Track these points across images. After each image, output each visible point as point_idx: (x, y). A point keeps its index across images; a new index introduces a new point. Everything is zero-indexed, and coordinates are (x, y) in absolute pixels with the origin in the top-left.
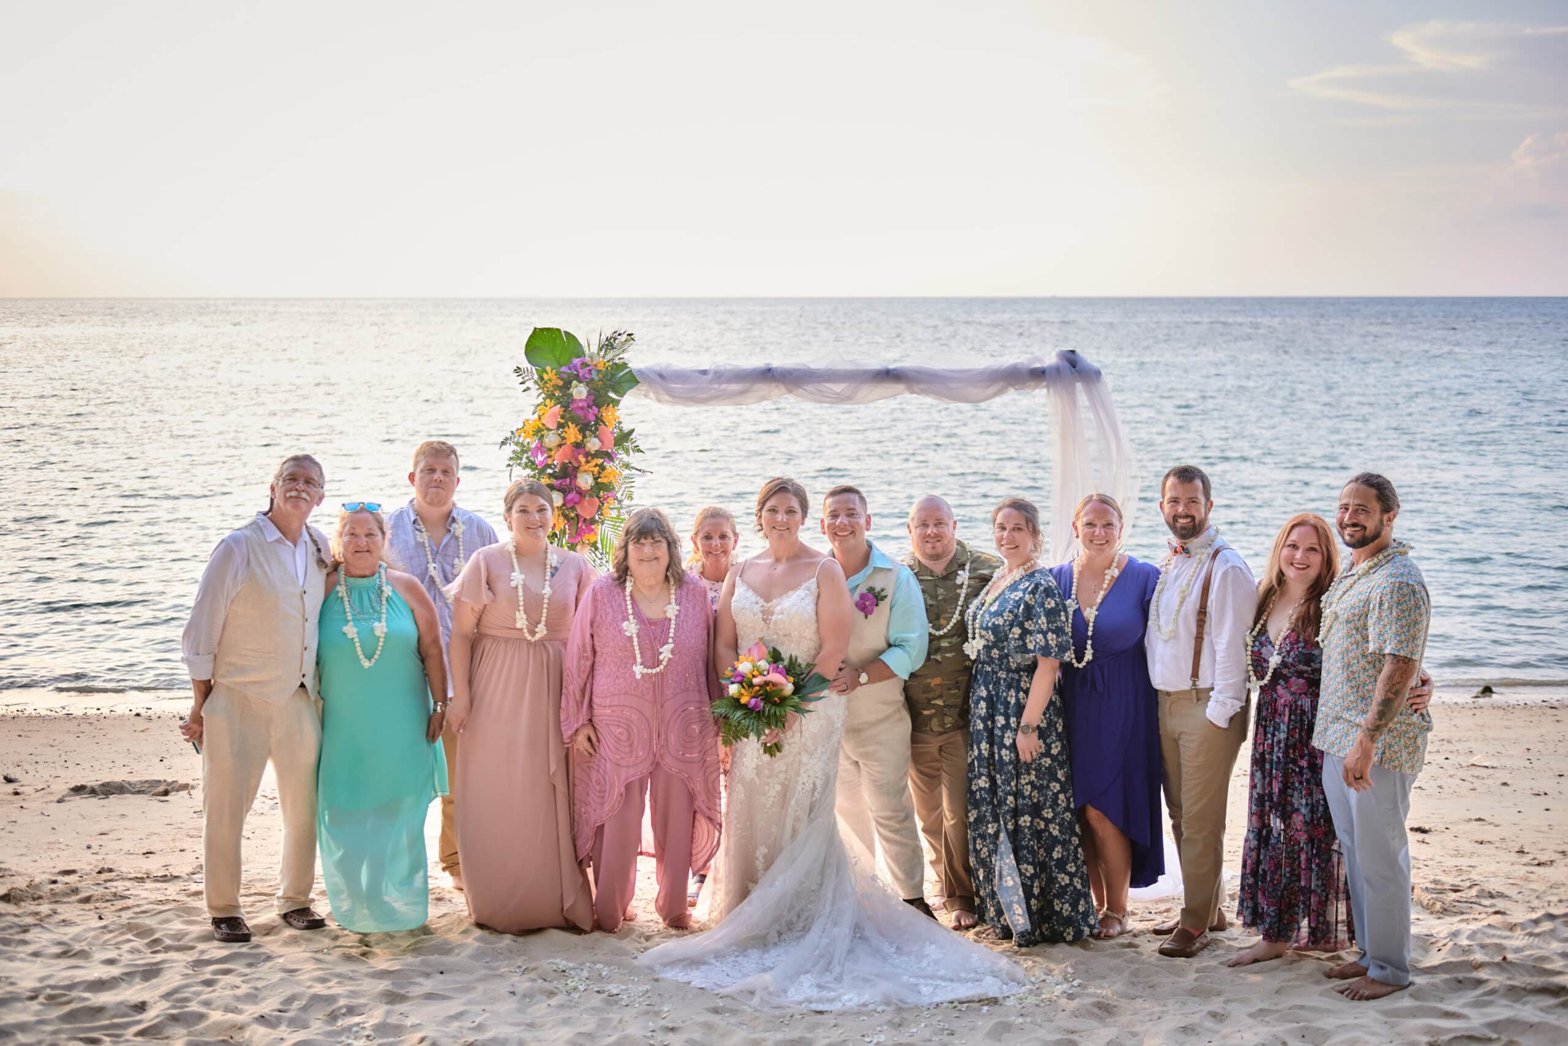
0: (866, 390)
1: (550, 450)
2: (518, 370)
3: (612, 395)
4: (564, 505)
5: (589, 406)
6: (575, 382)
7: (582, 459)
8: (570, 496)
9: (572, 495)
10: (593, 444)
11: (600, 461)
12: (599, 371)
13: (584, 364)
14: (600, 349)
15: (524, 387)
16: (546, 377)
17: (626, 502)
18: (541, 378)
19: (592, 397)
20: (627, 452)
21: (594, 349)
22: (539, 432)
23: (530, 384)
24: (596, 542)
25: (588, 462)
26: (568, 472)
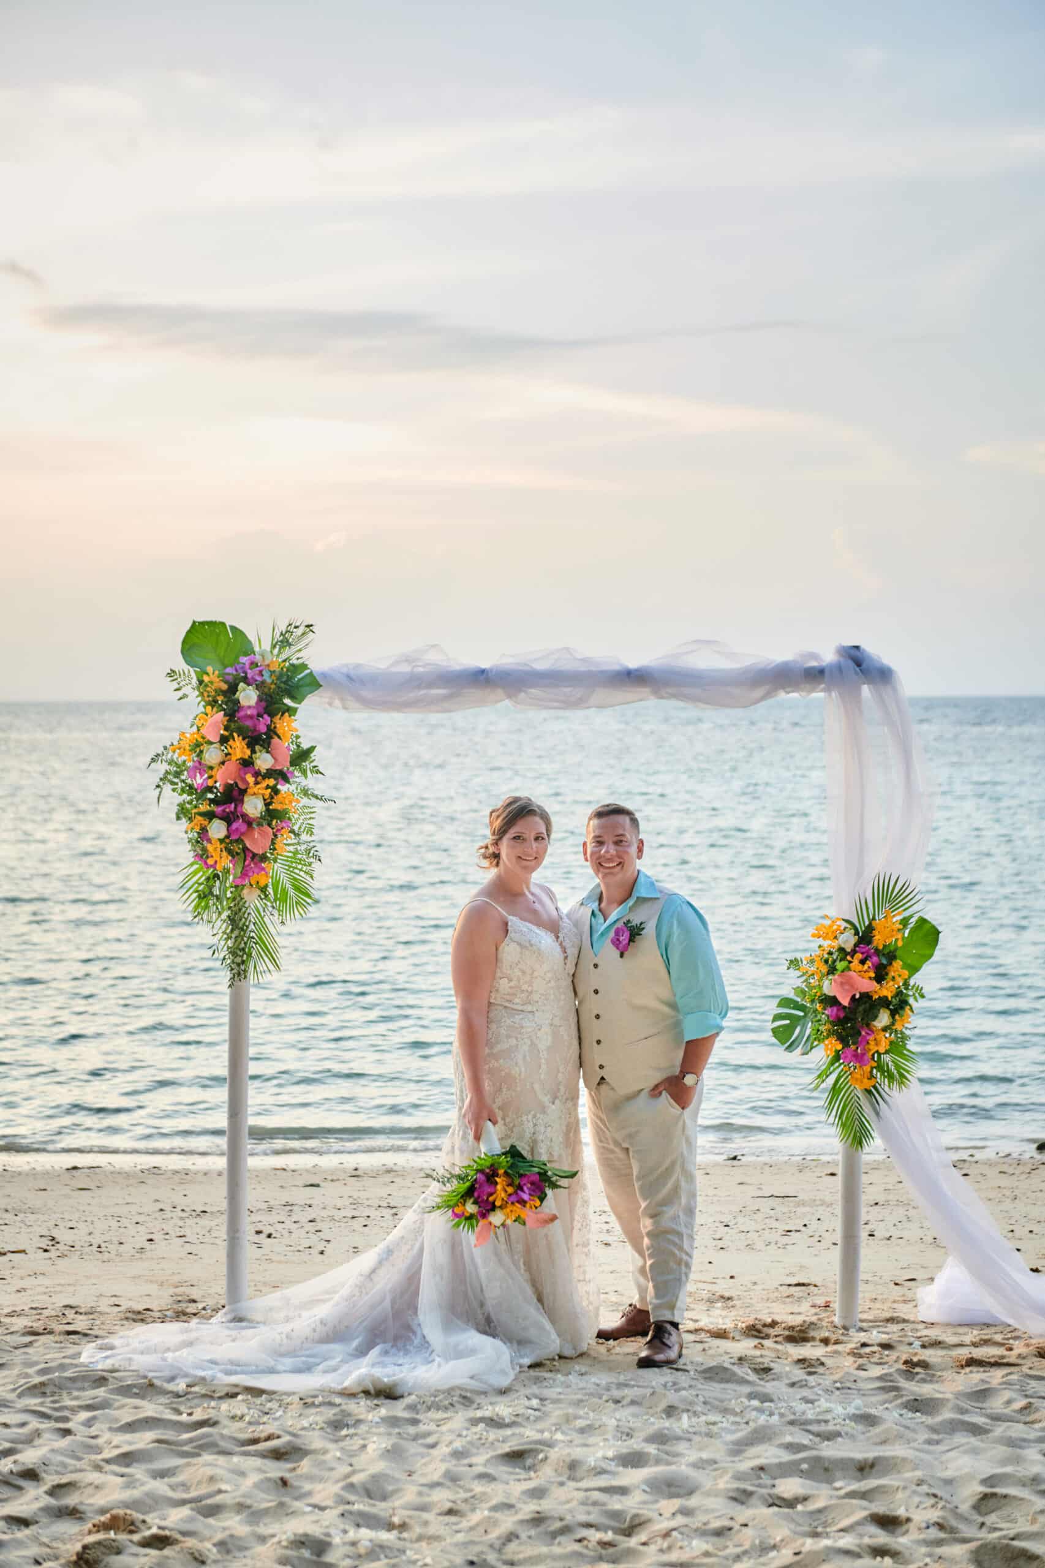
0: (601, 695)
1: (211, 768)
2: (172, 673)
3: (287, 701)
4: (227, 837)
5: (260, 715)
6: (242, 685)
7: (250, 779)
8: (235, 826)
9: (238, 824)
10: (264, 761)
11: (272, 782)
12: (272, 673)
13: (253, 664)
14: (274, 647)
15: (180, 694)
16: (206, 679)
17: (304, 837)
18: (201, 682)
19: (264, 704)
20: (304, 772)
21: (266, 646)
22: (197, 747)
23: (187, 690)
24: (266, 886)
25: (257, 783)
26: (233, 795)
